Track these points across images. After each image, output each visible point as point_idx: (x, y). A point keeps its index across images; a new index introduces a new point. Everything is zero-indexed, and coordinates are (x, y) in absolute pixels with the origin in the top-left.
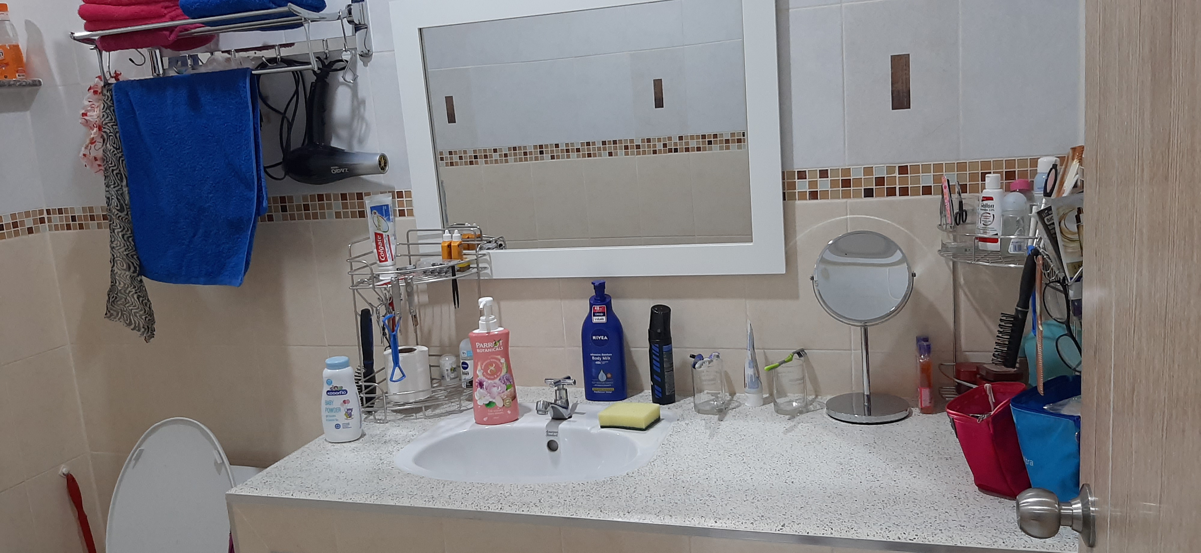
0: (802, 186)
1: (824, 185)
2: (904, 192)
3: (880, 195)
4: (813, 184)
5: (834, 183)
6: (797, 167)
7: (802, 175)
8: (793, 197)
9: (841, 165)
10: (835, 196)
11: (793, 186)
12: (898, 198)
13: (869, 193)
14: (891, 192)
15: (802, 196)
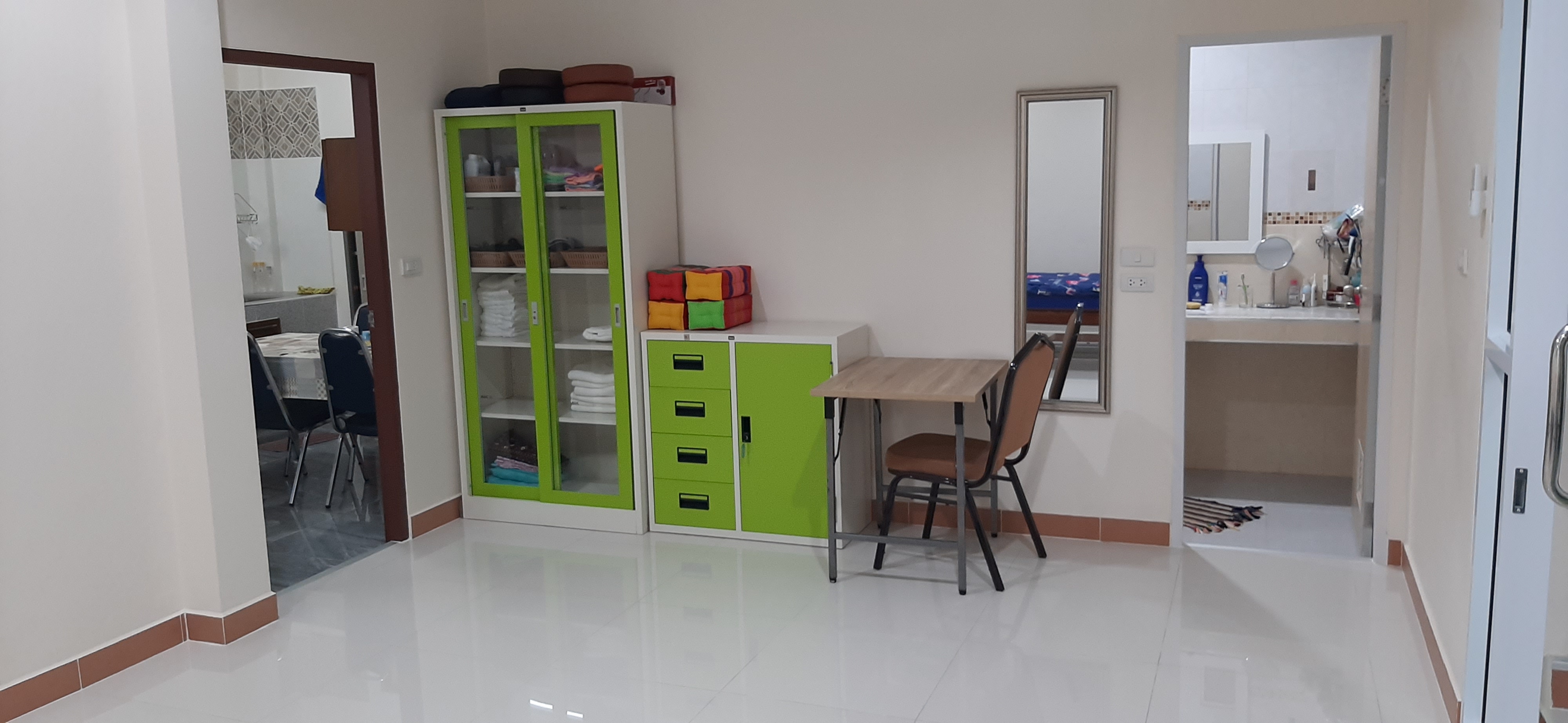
0: (1270, 219)
1: (1279, 218)
2: (1311, 222)
3: (1301, 223)
4: (1274, 218)
5: (1283, 218)
6: (1269, 211)
7: (1270, 214)
8: (1266, 223)
9: (1287, 211)
10: (1283, 223)
11: (1266, 219)
12: (1308, 224)
13: (1297, 222)
14: (1306, 222)
15: (1270, 223)
